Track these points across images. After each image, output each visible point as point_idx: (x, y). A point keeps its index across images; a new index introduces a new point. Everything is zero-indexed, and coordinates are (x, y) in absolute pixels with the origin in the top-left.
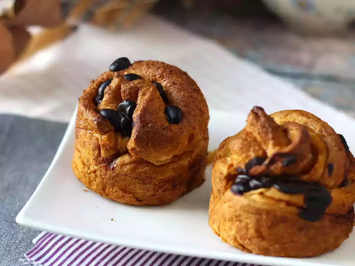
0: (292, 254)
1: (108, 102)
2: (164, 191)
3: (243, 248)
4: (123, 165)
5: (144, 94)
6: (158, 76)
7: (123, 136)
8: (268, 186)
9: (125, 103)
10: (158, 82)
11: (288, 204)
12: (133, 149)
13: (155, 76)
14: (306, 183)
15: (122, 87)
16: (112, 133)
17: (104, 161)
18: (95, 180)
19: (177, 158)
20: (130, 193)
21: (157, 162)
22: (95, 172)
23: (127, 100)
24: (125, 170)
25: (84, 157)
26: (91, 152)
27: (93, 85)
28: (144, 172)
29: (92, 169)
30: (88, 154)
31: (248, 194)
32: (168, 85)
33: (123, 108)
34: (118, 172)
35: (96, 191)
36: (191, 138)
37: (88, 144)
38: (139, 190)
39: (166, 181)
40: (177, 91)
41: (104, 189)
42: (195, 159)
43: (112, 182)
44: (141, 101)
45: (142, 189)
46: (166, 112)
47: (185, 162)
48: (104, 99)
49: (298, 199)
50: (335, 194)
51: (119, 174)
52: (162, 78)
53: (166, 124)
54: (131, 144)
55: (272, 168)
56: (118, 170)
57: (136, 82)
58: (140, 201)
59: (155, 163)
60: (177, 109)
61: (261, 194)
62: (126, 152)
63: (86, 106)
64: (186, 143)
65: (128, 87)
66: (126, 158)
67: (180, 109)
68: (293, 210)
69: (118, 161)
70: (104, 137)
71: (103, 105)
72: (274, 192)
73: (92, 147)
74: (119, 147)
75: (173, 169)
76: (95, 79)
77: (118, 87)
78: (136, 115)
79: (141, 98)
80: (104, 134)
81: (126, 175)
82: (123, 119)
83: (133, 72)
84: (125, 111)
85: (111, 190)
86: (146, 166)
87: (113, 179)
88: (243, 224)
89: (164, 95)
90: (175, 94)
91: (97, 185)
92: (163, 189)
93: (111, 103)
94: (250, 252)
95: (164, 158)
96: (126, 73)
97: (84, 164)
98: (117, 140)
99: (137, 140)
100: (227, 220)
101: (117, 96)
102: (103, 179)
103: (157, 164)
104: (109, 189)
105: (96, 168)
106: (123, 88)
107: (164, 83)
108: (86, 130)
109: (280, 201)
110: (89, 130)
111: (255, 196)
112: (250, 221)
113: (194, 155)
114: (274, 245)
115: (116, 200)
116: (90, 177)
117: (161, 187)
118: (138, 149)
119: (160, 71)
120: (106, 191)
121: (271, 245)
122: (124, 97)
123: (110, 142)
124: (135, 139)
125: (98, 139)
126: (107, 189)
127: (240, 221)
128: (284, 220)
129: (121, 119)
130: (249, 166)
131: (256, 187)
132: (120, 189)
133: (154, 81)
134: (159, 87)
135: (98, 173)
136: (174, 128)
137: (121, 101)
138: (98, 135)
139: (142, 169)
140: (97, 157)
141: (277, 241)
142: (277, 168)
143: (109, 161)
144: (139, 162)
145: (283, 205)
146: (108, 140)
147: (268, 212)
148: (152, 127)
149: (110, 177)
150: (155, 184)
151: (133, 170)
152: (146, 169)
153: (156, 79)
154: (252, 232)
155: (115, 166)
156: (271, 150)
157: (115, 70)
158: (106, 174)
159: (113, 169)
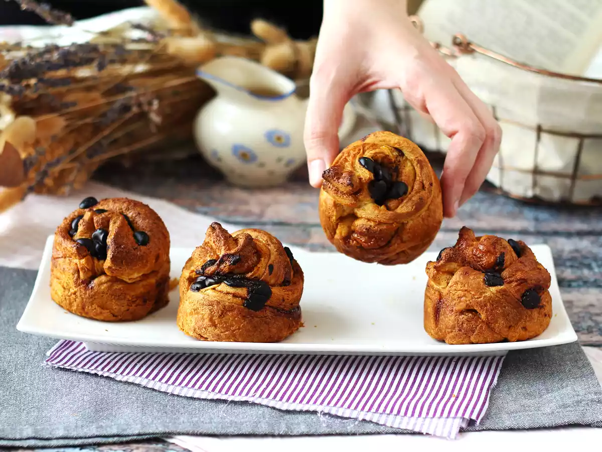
1: (83, 233)
2: (136, 306)
3: (201, 337)
4: (101, 284)
5: (115, 223)
6: (124, 209)
7: (99, 260)
8: (219, 282)
9: (98, 232)
10: (125, 214)
11: (235, 296)
12: (109, 268)
13: (121, 209)
14: (248, 279)
15: (95, 218)
16: (89, 257)
17: (83, 282)
18: (75, 301)
19: (145, 277)
20: (107, 309)
21: (130, 279)
22: (75, 293)
23: (100, 229)
24: (103, 288)
25: (64, 282)
26: (71, 276)
27: (67, 221)
28: (118, 289)
29: (72, 291)
30: (68, 278)
31: (203, 290)
32: (134, 215)
33: (96, 237)
34: (96, 290)
35: (75, 314)
36: (158, 257)
37: (68, 269)
38: (115, 306)
39: (137, 297)
40: (143, 220)
41: (83, 308)
42: (161, 278)
43: (91, 300)
44: (113, 229)
45: (117, 305)
46: (135, 236)
47: (153, 281)
48: (79, 231)
49: (243, 292)
50: (275, 291)
51: (97, 292)
52: (128, 210)
53: (136, 246)
54: (108, 263)
55: (222, 267)
56: (96, 289)
57: (106, 213)
58: (116, 316)
59: (127, 281)
60: (143, 233)
61: (214, 289)
62: (103, 273)
63: (64, 237)
64: (154, 261)
65: (101, 218)
66: (103, 278)
67: (146, 234)
68: (239, 300)
69: (96, 281)
70: (83, 261)
71: (77, 236)
72: (224, 287)
73: (71, 271)
74: (96, 269)
75: (143, 286)
76: (67, 216)
77: (91, 219)
78: (109, 240)
79: (113, 226)
80: (83, 258)
81: (103, 293)
82: (97, 245)
83: (101, 208)
84: (100, 240)
85: (90, 308)
86: (120, 284)
87: (92, 297)
88: (200, 316)
89: (131, 224)
90: (141, 222)
91: (78, 306)
92: (135, 304)
93: (86, 233)
94: (207, 339)
95: (136, 275)
96: (95, 209)
97: (64, 288)
98: (94, 263)
99: (114, 259)
100: (188, 314)
101: (90, 226)
102: (82, 299)
103: (130, 282)
104: (88, 307)
105: (76, 289)
107: (130, 214)
108: (65, 258)
109: (228, 293)
110: (68, 257)
111: (209, 291)
112: (206, 312)
113: (159, 275)
114: (225, 332)
115: (94, 317)
116: (70, 299)
117: (134, 302)
118: (113, 267)
119: (125, 205)
120: (86, 310)
121: (222, 332)
122: (98, 226)
123: (88, 265)
124: (111, 258)
125: (76, 264)
126: (87, 307)
127: (198, 313)
128: (231, 309)
129: (95, 245)
130: (204, 268)
131: (210, 284)
132: (98, 306)
133: (121, 213)
134: (126, 217)
135: (78, 294)
136: (143, 248)
137: (95, 230)
138: (76, 261)
139: (117, 286)
140: (77, 279)
141: (227, 329)
142: (225, 267)
143: (87, 282)
144: (115, 280)
145: (230, 297)
146: (86, 263)
147: (218, 303)
148: (124, 248)
149: (89, 296)
150: (129, 300)
151: (109, 288)
152: (120, 286)
154: (207, 321)
155: (93, 285)
157: (85, 207)
158: (85, 294)
159: (91, 288)
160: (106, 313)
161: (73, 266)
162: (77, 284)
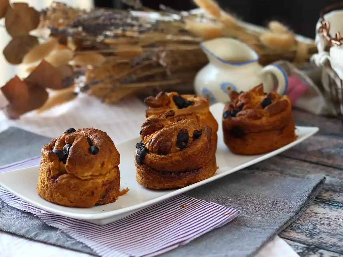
4: (63, 179)
9: (66, 145)
10: (88, 136)
12: (68, 167)
13: (87, 133)
16: (57, 161)
17: (52, 178)
18: (47, 191)
19: (93, 177)
20: (66, 197)
22: (47, 185)
23: (68, 143)
24: (63, 181)
25: (42, 178)
26: (46, 174)
28: (74, 183)
29: (45, 184)
30: (44, 175)
32: (93, 137)
35: (47, 200)
36: (103, 164)
39: (87, 190)
40: (98, 140)
41: (51, 196)
42: (107, 181)
43: (56, 190)
45: (73, 194)
47: (100, 181)
51: (59, 184)
53: (88, 154)
54: (66, 164)
56: (59, 182)
58: (72, 203)
59: (81, 178)
65: (69, 136)
66: (65, 175)
67: (97, 148)
69: (60, 177)
70: (53, 163)
73: (46, 170)
75: (93, 183)
80: (53, 161)
81: (64, 185)
84: (66, 150)
85: (55, 195)
86: (76, 180)
87: (56, 188)
90: (96, 141)
91: (48, 194)
92: (86, 195)
93: (59, 146)
97: (42, 182)
99: (69, 162)
101: (62, 142)
102: (51, 189)
103: (83, 179)
104: (54, 195)
105: (48, 183)
106: (66, 137)
107: (91, 137)
108: (44, 162)
110: (46, 161)
113: (107, 178)
115: (58, 202)
116: (44, 189)
117: (85, 193)
118: (70, 167)
120: (53, 197)
123: (56, 166)
125: (49, 165)
126: (53, 195)
129: (64, 154)
132: (61, 194)
133: (86, 136)
134: (88, 139)
135: (49, 185)
136: (93, 156)
138: (49, 163)
139: (74, 181)
140: (49, 176)
143: (54, 178)
146: (55, 164)
148: (78, 153)
149: (55, 186)
150: (81, 192)
151: (67, 181)
155: (58, 180)
158: (52, 185)
159: (57, 182)
160: (66, 200)
161: (47, 167)
162: (49, 179)
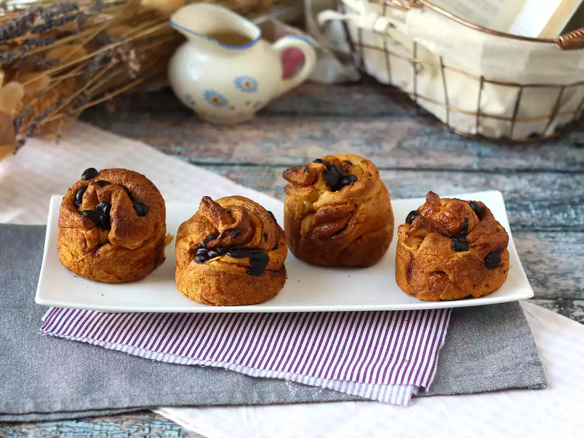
0: (245, 302)
1: (87, 205)
2: (138, 269)
3: (208, 303)
4: (106, 252)
5: (116, 196)
6: (123, 181)
7: (103, 230)
8: (222, 254)
9: (101, 204)
10: (124, 185)
11: (238, 265)
12: (114, 239)
13: (121, 180)
14: (249, 249)
16: (94, 229)
17: (90, 251)
18: (84, 267)
19: (145, 243)
20: (112, 274)
21: (132, 247)
22: (83, 260)
23: (103, 202)
24: (108, 256)
25: (72, 250)
26: (79, 245)
27: (71, 192)
28: (123, 256)
29: (80, 258)
30: (76, 247)
31: (208, 262)
32: (133, 187)
33: (100, 209)
34: (102, 258)
35: (84, 276)
36: (156, 226)
37: (75, 239)
38: (120, 270)
39: (139, 261)
40: (141, 191)
41: (91, 273)
42: (159, 242)
43: (98, 266)
44: (115, 202)
45: (121, 269)
46: (135, 207)
47: (152, 245)
48: (83, 203)
49: (246, 261)
50: (271, 255)
51: (103, 259)
52: (127, 182)
53: (137, 217)
54: (112, 235)
55: (224, 240)
56: (102, 256)
57: (108, 187)
58: (121, 279)
59: (130, 248)
60: (142, 204)
61: (218, 260)
62: (108, 242)
63: (70, 210)
64: (153, 230)
65: (103, 192)
66: (108, 247)
67: (145, 205)
68: (243, 269)
69: (102, 249)
70: (89, 232)
71: (83, 207)
72: (227, 258)
73: (79, 241)
74: (101, 239)
75: (144, 251)
76: (71, 187)
77: (94, 192)
78: (112, 213)
79: (115, 199)
80: (89, 230)
81: (109, 260)
82: (101, 217)
83: (102, 179)
84: (103, 211)
85: (97, 273)
86: (123, 251)
87: (98, 264)
88: (206, 284)
89: (130, 194)
90: (138, 192)
91: (86, 271)
92: (137, 268)
93: (90, 205)
94: (214, 305)
95: (138, 243)
96: (96, 181)
97: (72, 255)
98: (99, 234)
99: (117, 231)
100: (194, 283)
101: (94, 198)
102: (90, 265)
103: (132, 249)
104: (95, 272)
105: (83, 257)
106: (98, 193)
107: (129, 186)
108: (72, 228)
109: (233, 264)
110: (75, 228)
111: (214, 263)
112: (212, 282)
113: (158, 239)
114: (231, 297)
115: (101, 280)
116: (78, 264)
117: (135, 266)
118: (118, 239)
119: (124, 176)
121: (228, 298)
122: (101, 199)
123: (94, 236)
125: (83, 234)
127: (204, 282)
128: (237, 277)
129: (100, 217)
130: (206, 241)
131: (214, 256)
132: (105, 271)
133: (120, 185)
134: (125, 188)
135: (86, 261)
136: (143, 219)
137: (98, 203)
138: (83, 232)
139: (122, 253)
140: (84, 248)
141: (233, 294)
142: (228, 240)
143: (94, 251)
144: (118, 248)
145: (235, 267)
146: (92, 234)
147: (224, 273)
148: (127, 220)
149: (96, 263)
150: (132, 265)
151: (114, 255)
152: (123, 253)
153: (122, 183)
154: (213, 289)
155: (99, 253)
156: (221, 228)
157: (87, 179)
158: (92, 261)
159: (98, 256)
160: (111, 277)
161: (80, 236)
162: (84, 251)
